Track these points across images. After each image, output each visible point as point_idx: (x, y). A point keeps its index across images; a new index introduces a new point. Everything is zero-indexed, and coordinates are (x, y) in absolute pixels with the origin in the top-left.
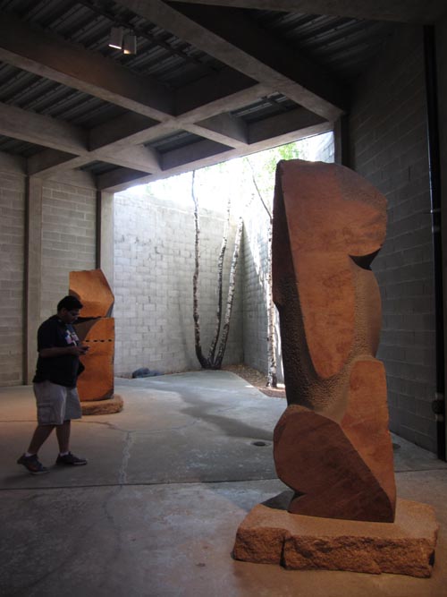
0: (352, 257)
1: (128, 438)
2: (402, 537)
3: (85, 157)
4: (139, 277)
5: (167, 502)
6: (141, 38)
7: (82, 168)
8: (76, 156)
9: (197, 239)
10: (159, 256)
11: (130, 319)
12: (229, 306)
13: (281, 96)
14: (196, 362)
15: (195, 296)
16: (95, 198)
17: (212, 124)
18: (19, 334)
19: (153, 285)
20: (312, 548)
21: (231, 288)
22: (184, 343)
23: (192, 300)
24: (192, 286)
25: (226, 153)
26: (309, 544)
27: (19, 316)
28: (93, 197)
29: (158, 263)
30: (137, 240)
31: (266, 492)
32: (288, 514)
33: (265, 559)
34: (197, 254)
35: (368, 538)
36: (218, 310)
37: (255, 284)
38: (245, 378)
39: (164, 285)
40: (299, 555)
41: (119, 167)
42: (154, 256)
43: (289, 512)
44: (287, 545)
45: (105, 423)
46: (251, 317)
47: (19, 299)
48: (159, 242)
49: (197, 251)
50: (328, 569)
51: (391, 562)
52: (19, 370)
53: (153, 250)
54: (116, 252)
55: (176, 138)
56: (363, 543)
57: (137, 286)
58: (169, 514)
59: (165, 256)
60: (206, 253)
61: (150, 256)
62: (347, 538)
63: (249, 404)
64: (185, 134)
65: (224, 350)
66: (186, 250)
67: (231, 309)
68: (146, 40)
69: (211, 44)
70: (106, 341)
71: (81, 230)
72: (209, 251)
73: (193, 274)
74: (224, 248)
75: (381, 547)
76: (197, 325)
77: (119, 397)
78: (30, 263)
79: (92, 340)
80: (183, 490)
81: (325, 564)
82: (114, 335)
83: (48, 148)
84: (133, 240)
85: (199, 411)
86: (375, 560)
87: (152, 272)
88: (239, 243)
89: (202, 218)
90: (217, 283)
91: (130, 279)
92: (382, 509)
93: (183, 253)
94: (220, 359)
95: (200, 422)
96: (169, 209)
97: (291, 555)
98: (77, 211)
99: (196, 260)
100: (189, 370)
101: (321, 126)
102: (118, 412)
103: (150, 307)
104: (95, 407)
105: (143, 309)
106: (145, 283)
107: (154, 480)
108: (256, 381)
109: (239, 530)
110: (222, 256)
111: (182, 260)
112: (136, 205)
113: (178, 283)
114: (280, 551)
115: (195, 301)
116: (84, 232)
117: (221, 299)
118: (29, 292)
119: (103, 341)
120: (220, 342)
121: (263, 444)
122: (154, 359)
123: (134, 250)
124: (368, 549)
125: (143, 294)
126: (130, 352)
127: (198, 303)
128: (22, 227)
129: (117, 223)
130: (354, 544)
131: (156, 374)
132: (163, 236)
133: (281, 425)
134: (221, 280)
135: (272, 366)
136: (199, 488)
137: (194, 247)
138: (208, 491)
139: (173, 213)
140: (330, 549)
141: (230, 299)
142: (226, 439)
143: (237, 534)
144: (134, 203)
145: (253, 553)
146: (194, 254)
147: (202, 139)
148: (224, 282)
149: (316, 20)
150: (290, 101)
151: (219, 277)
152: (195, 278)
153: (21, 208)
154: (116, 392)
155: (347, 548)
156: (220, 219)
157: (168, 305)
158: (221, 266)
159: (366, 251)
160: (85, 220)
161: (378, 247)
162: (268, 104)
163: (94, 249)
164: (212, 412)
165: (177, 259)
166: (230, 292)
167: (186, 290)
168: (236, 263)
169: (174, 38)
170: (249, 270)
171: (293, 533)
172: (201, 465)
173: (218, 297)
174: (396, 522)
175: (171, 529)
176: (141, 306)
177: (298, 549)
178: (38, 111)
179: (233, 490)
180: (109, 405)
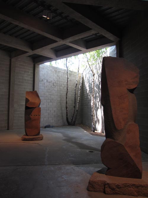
0: (128, 89)
1: (46, 149)
2: (145, 184)
3: (31, 53)
4: (47, 94)
5: (63, 171)
6: (53, 14)
7: (29, 56)
8: (28, 52)
9: (67, 81)
10: (54, 86)
11: (44, 108)
12: (78, 104)
13: (98, 33)
14: (66, 123)
15: (66, 100)
16: (33, 66)
17: (75, 42)
18: (7, 112)
19: (52, 96)
20: (115, 187)
21: (79, 98)
22: (62, 116)
23: (65, 102)
24: (66, 97)
25: (79, 52)
26: (114, 186)
27: (7, 106)
28: (32, 66)
29: (54, 89)
30: (47, 81)
31: (96, 168)
32: (106, 176)
33: (98, 191)
34: (67, 86)
35: (134, 184)
36: (74, 105)
37: (87, 97)
38: (83, 129)
39: (56, 96)
40: (111, 190)
41: (42, 56)
42: (52, 86)
43: (106, 175)
44: (106, 186)
45: (38, 144)
46: (85, 108)
47: (7, 101)
48: (54, 82)
49: (67, 85)
50: (120, 194)
51: (141, 192)
52: (6, 125)
53: (52, 84)
54: (40, 85)
55: (62, 47)
56: (132, 185)
57: (47, 97)
58: (64, 175)
59: (56, 86)
60: (70, 86)
61: (51, 86)
62: (126, 184)
63: (86, 138)
64: (65, 45)
65: (76, 119)
66: (63, 84)
67: (78, 105)
68: (54, 14)
69: (77, 16)
70: (38, 115)
71: (28, 77)
72: (71, 85)
73: (66, 93)
74: (77, 84)
75: (138, 187)
76: (67, 110)
77: (41, 135)
78: (11, 88)
79: (33, 115)
80: (67, 167)
81: (119, 193)
82: (41, 113)
83: (18, 49)
84: (46, 81)
85: (69, 140)
86: (136, 192)
87: (52, 92)
88: (82, 82)
89: (69, 74)
90: (74, 96)
91: (44, 94)
92: (137, 174)
93: (62, 85)
94: (75, 122)
95: (70, 144)
96: (58, 70)
97: (108, 190)
98: (27, 70)
99: (67, 88)
100: (64, 126)
101: (112, 43)
102: (41, 140)
103: (51, 104)
104: (34, 138)
105: (49, 104)
106: (50, 96)
107: (57, 164)
108: (87, 130)
109: (90, 181)
110: (76, 87)
111: (62, 88)
112: (47, 69)
113: (61, 96)
114: (103, 188)
115: (66, 102)
116: (29, 78)
117: (75, 101)
118: (10, 98)
119: (37, 115)
120: (74, 116)
121: (92, 152)
122: (52, 122)
123: (46, 84)
124: (134, 188)
125: (49, 99)
126: (44, 119)
127: (67, 102)
128: (8, 76)
129: (41, 75)
130: (129, 186)
131: (53, 127)
132: (56, 80)
133: (104, 146)
134: (75, 95)
135: (93, 125)
136: (73, 166)
137: (66, 83)
138: (76, 167)
139: (59, 72)
140: (121, 187)
141: (78, 101)
142: (79, 150)
143: (89, 182)
144: (46, 68)
145: (94, 189)
146: (66, 86)
147: (71, 47)
148: (76, 96)
149: (112, 9)
150: (102, 35)
151: (75, 94)
152: (67, 94)
153: (8, 69)
154: (41, 133)
155: (126, 187)
156: (75, 74)
157: (57, 103)
158: (75, 90)
159: (133, 87)
160: (30, 74)
161: (136, 86)
162: (94, 36)
163: (33, 84)
164: (73, 140)
165: (60, 87)
166: (78, 99)
167: (63, 98)
168: (80, 89)
169: (64, 14)
170: (85, 92)
171: (108, 182)
172: (72, 159)
173: (74, 101)
174: (142, 179)
175: (65, 180)
176: (48, 103)
177: (110, 187)
178: (16, 37)
179: (84, 167)
180: (38, 137)
